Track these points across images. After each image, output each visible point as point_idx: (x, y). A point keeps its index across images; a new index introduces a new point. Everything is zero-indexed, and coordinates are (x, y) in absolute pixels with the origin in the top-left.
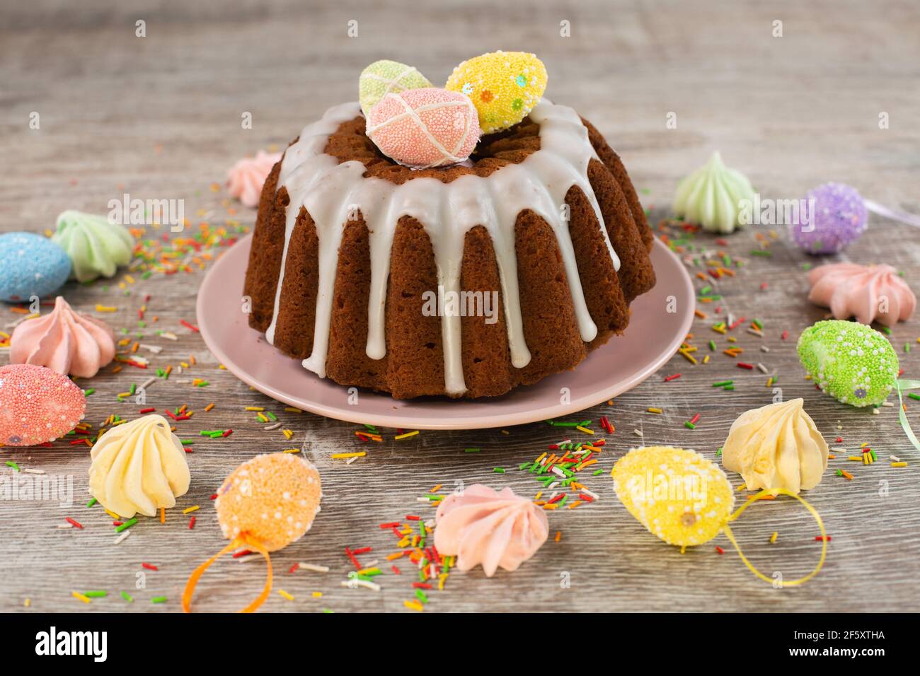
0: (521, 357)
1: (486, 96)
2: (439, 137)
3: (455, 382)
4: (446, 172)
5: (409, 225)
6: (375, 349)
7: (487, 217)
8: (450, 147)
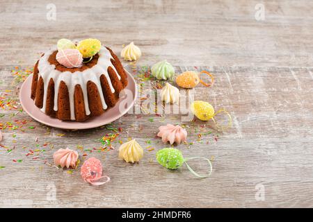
0: (88, 113)
1: (85, 51)
2: (71, 62)
3: (73, 117)
4: (73, 69)
5: (63, 83)
6: (55, 109)
7: (80, 83)
8: (74, 64)
